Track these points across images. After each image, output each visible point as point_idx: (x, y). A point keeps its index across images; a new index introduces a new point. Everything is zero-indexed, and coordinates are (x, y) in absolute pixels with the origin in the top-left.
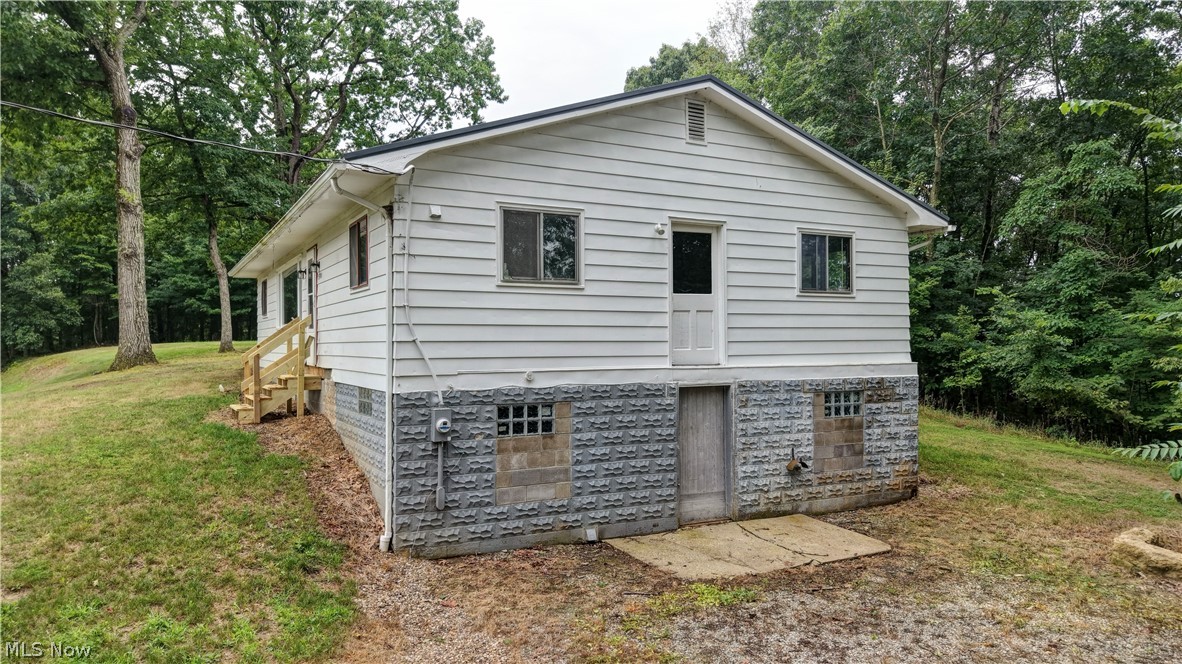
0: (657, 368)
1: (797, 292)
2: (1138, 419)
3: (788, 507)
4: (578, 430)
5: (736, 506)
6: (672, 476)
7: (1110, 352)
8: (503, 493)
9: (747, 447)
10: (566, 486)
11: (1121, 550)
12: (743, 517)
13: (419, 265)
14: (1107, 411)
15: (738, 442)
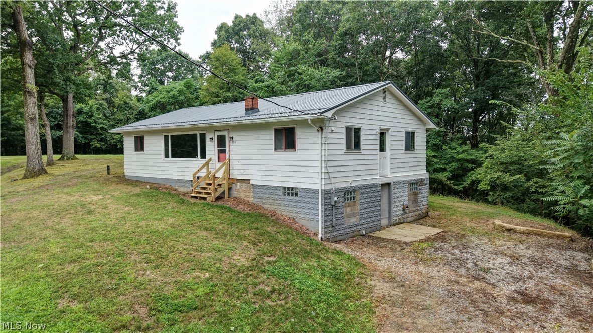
0: (376, 178)
1: (404, 151)
2: (456, 187)
3: (402, 221)
4: (361, 199)
5: (392, 221)
6: (379, 212)
7: (446, 164)
8: (346, 220)
9: (395, 202)
10: (358, 217)
11: (499, 225)
12: (394, 225)
13: (330, 147)
14: (447, 185)
15: (393, 200)
